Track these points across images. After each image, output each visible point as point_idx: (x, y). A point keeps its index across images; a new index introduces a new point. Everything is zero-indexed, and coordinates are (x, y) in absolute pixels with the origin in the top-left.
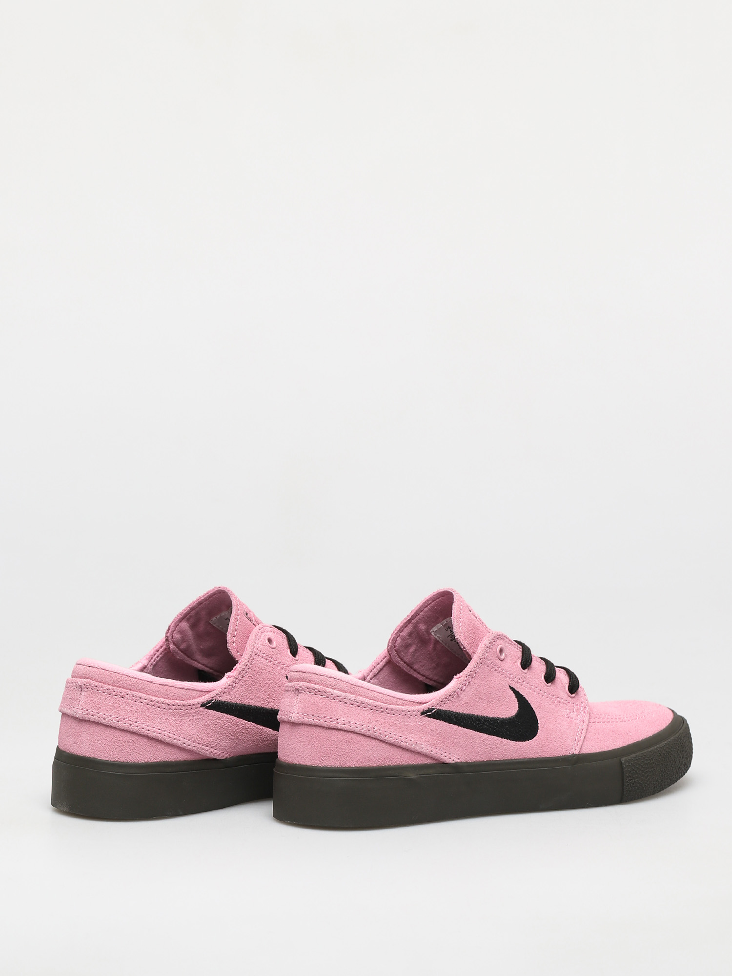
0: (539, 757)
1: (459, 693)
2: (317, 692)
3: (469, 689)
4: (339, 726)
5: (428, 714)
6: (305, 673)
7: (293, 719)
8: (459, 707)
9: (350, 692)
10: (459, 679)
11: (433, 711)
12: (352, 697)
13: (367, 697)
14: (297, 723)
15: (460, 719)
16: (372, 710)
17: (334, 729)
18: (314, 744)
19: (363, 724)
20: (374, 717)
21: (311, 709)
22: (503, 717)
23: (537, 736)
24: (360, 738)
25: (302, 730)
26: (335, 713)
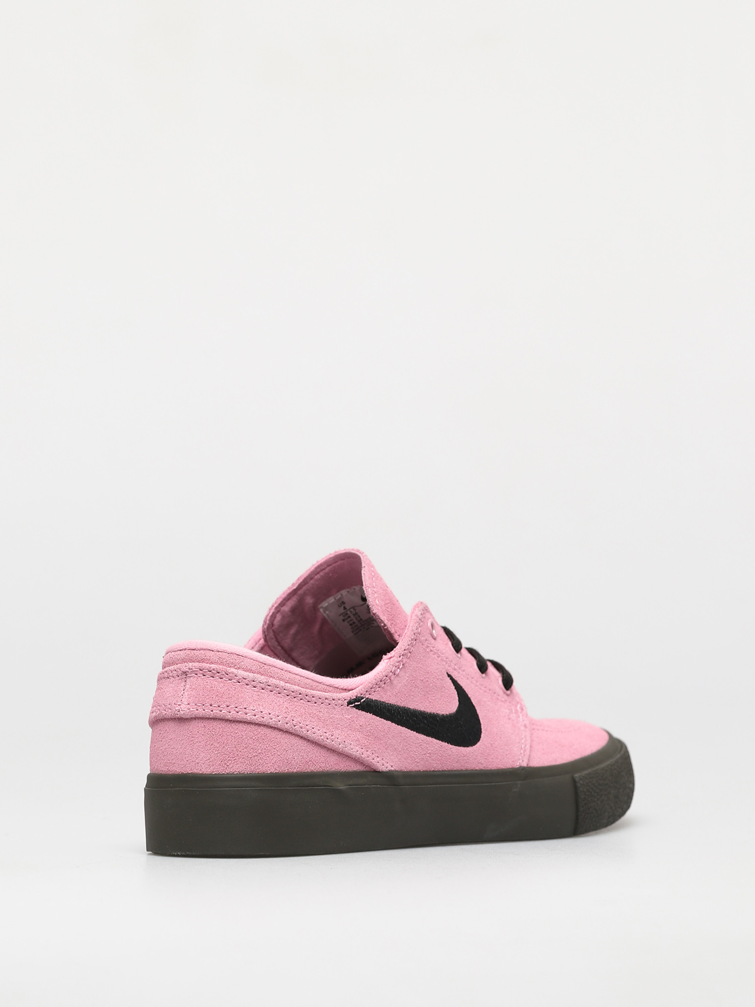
0: (484, 769)
1: (392, 679)
2: (213, 673)
3: (403, 674)
4: (249, 717)
5: (356, 703)
6: (194, 650)
7: (182, 712)
8: (392, 696)
9: (259, 673)
10: (391, 659)
11: (362, 701)
12: (263, 678)
13: (281, 679)
14: (188, 717)
15: (394, 713)
16: (289, 697)
17: (240, 722)
18: (214, 744)
19: (278, 714)
20: (291, 705)
21: (207, 697)
22: (443, 713)
23: (480, 741)
24: (275, 734)
25: (197, 728)
26: (241, 700)
